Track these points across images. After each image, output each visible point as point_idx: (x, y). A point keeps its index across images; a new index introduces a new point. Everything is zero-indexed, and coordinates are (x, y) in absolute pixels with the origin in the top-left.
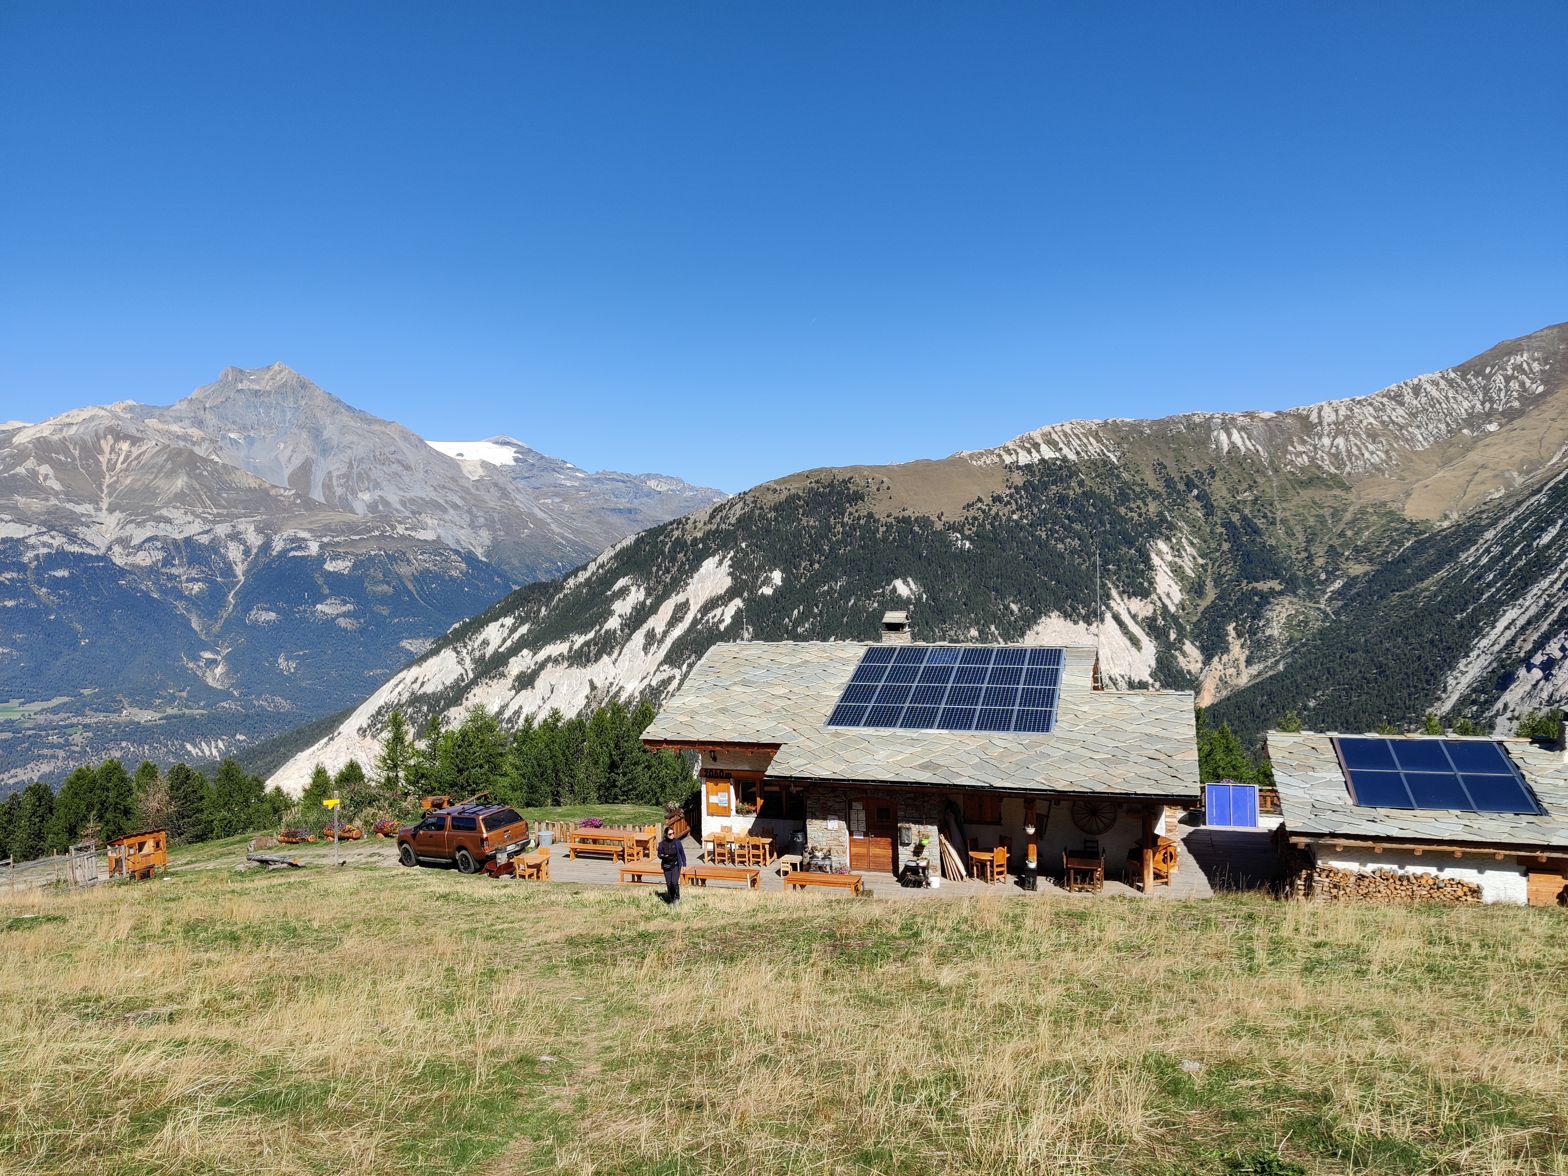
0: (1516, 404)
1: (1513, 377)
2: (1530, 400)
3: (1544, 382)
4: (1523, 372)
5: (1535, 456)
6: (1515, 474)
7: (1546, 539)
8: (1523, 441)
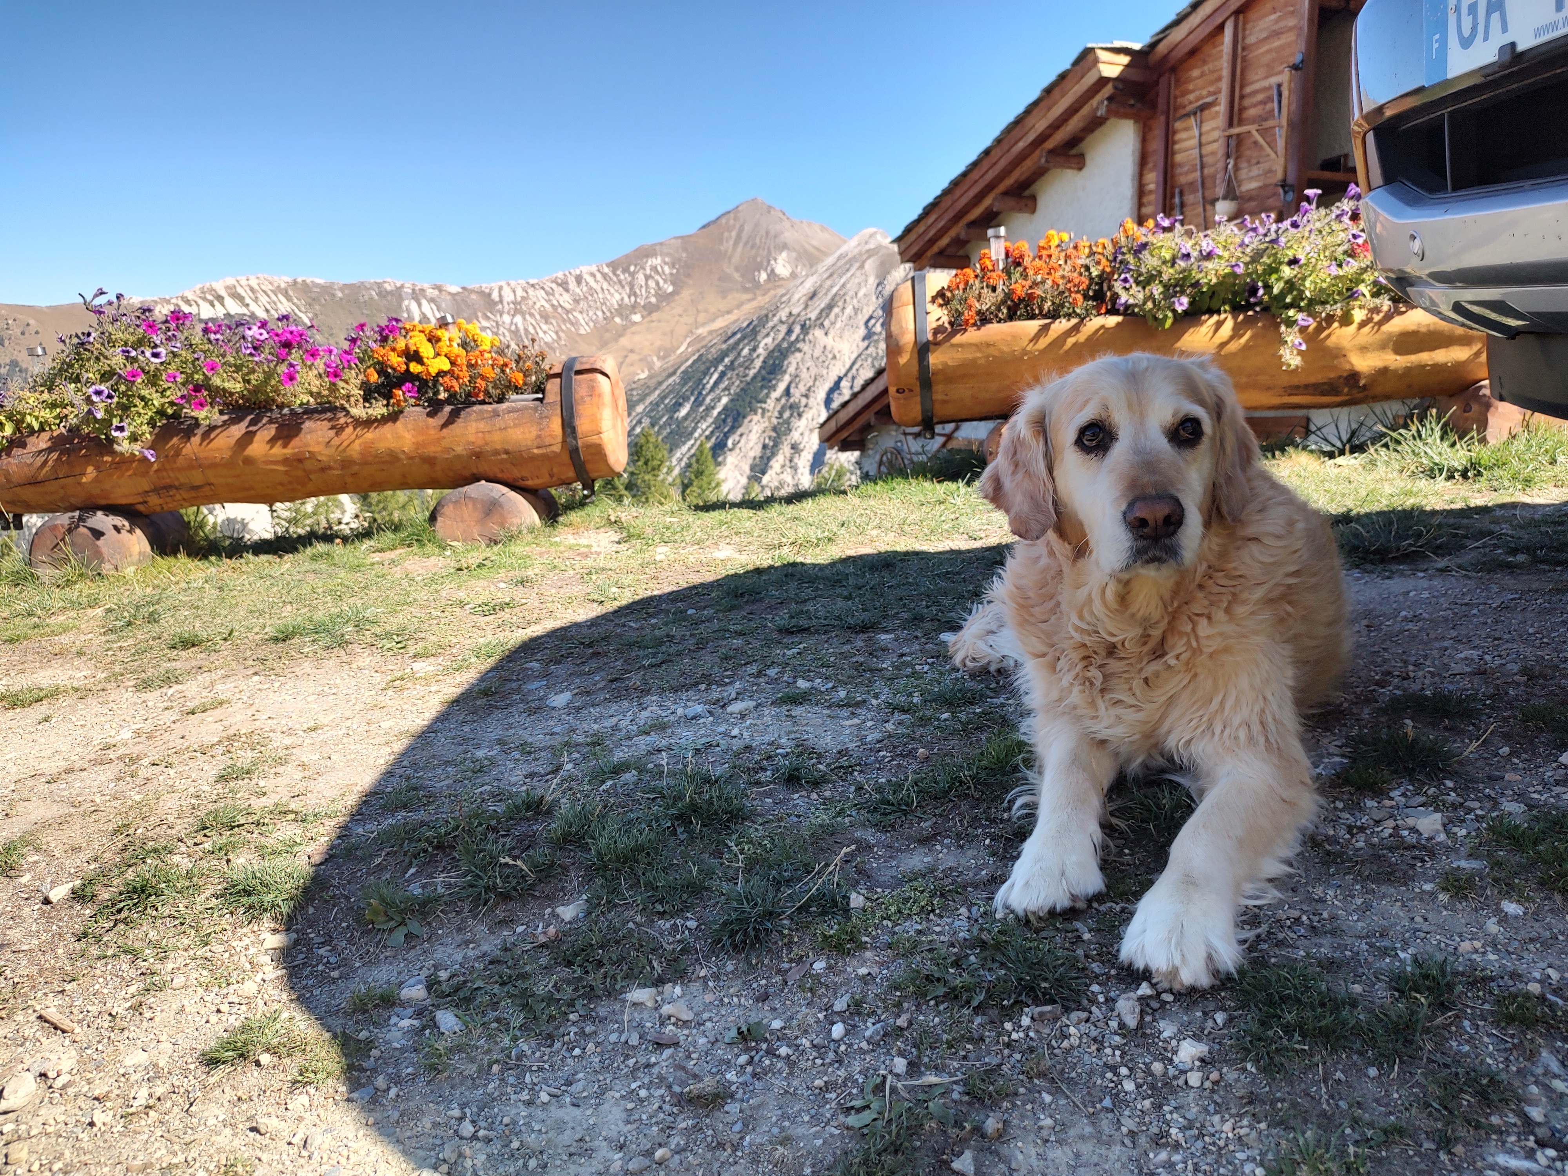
0: (653, 300)
1: (650, 277)
2: (664, 298)
3: (673, 283)
4: (657, 272)
5: (669, 346)
6: (655, 359)
8: (660, 331)
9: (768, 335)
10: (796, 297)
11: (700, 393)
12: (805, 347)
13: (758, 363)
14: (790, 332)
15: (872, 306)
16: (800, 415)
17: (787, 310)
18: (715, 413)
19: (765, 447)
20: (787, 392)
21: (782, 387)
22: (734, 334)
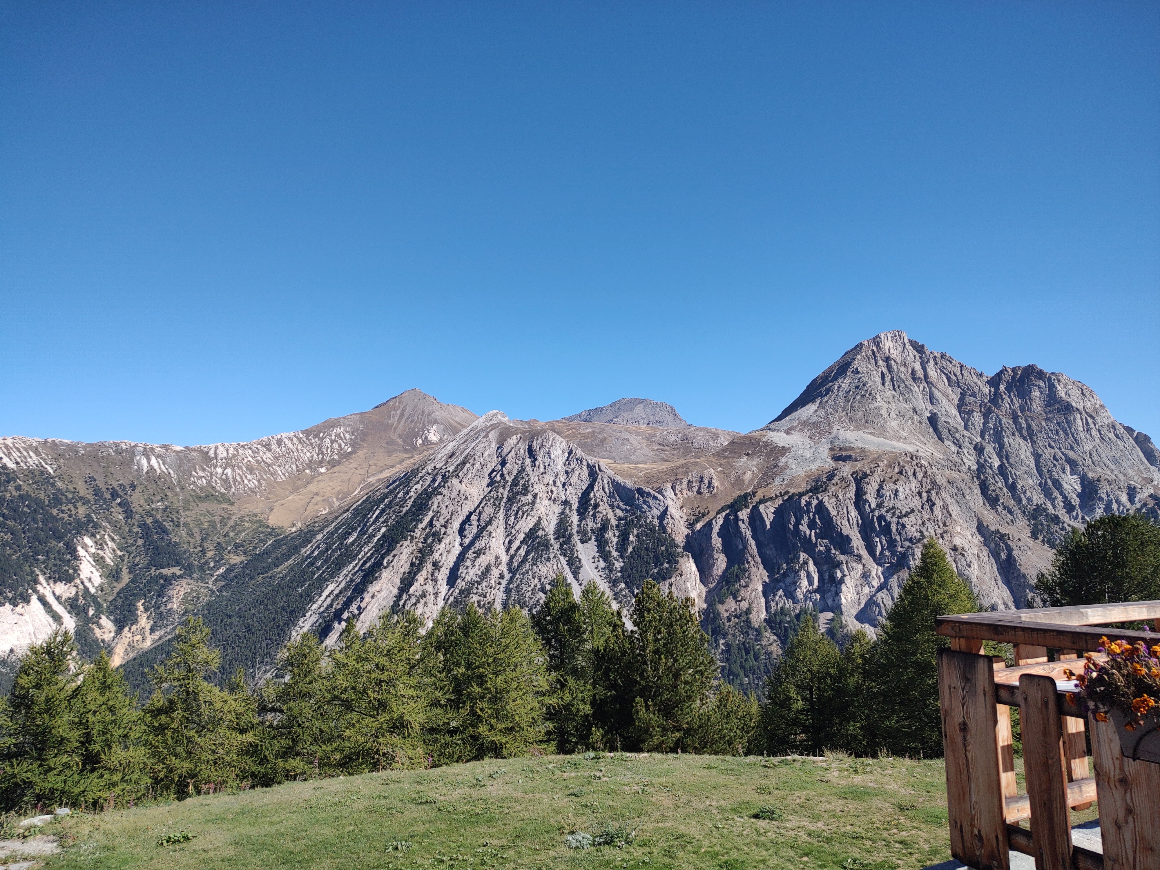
0: (336, 457)
1: (335, 441)
2: (345, 456)
3: (352, 446)
4: (341, 438)
5: (346, 490)
6: (335, 500)
7: (351, 539)
8: (339, 480)
9: (417, 483)
10: (440, 456)
11: (365, 525)
12: (445, 492)
13: (410, 503)
14: (434, 480)
15: (493, 463)
16: (440, 541)
17: (433, 465)
18: (376, 539)
19: (412, 564)
20: (431, 524)
21: (427, 520)
22: (394, 482)
